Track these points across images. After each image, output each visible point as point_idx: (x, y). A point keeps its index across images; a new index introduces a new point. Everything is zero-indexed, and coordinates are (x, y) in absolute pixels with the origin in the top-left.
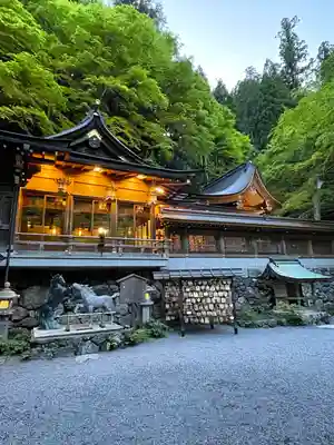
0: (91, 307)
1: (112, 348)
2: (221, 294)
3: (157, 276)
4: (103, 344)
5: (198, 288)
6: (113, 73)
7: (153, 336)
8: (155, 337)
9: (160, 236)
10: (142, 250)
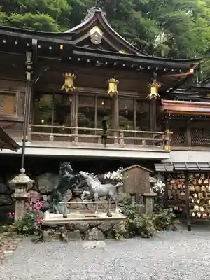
10: (144, 142)
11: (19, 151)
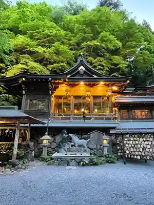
0: (77, 145)
1: (83, 165)
2: (146, 143)
3: (112, 131)
4: (80, 163)
5: (132, 139)
6: (94, 38)
7: (107, 162)
8: (109, 162)
9: (115, 111)
10: (104, 119)
11: (46, 125)
